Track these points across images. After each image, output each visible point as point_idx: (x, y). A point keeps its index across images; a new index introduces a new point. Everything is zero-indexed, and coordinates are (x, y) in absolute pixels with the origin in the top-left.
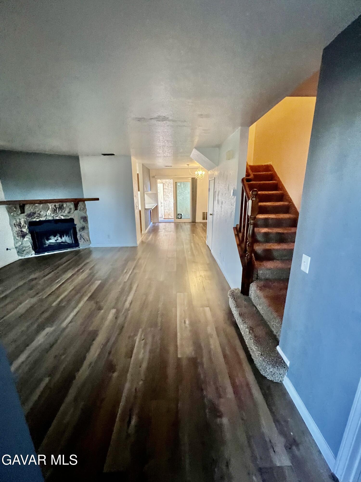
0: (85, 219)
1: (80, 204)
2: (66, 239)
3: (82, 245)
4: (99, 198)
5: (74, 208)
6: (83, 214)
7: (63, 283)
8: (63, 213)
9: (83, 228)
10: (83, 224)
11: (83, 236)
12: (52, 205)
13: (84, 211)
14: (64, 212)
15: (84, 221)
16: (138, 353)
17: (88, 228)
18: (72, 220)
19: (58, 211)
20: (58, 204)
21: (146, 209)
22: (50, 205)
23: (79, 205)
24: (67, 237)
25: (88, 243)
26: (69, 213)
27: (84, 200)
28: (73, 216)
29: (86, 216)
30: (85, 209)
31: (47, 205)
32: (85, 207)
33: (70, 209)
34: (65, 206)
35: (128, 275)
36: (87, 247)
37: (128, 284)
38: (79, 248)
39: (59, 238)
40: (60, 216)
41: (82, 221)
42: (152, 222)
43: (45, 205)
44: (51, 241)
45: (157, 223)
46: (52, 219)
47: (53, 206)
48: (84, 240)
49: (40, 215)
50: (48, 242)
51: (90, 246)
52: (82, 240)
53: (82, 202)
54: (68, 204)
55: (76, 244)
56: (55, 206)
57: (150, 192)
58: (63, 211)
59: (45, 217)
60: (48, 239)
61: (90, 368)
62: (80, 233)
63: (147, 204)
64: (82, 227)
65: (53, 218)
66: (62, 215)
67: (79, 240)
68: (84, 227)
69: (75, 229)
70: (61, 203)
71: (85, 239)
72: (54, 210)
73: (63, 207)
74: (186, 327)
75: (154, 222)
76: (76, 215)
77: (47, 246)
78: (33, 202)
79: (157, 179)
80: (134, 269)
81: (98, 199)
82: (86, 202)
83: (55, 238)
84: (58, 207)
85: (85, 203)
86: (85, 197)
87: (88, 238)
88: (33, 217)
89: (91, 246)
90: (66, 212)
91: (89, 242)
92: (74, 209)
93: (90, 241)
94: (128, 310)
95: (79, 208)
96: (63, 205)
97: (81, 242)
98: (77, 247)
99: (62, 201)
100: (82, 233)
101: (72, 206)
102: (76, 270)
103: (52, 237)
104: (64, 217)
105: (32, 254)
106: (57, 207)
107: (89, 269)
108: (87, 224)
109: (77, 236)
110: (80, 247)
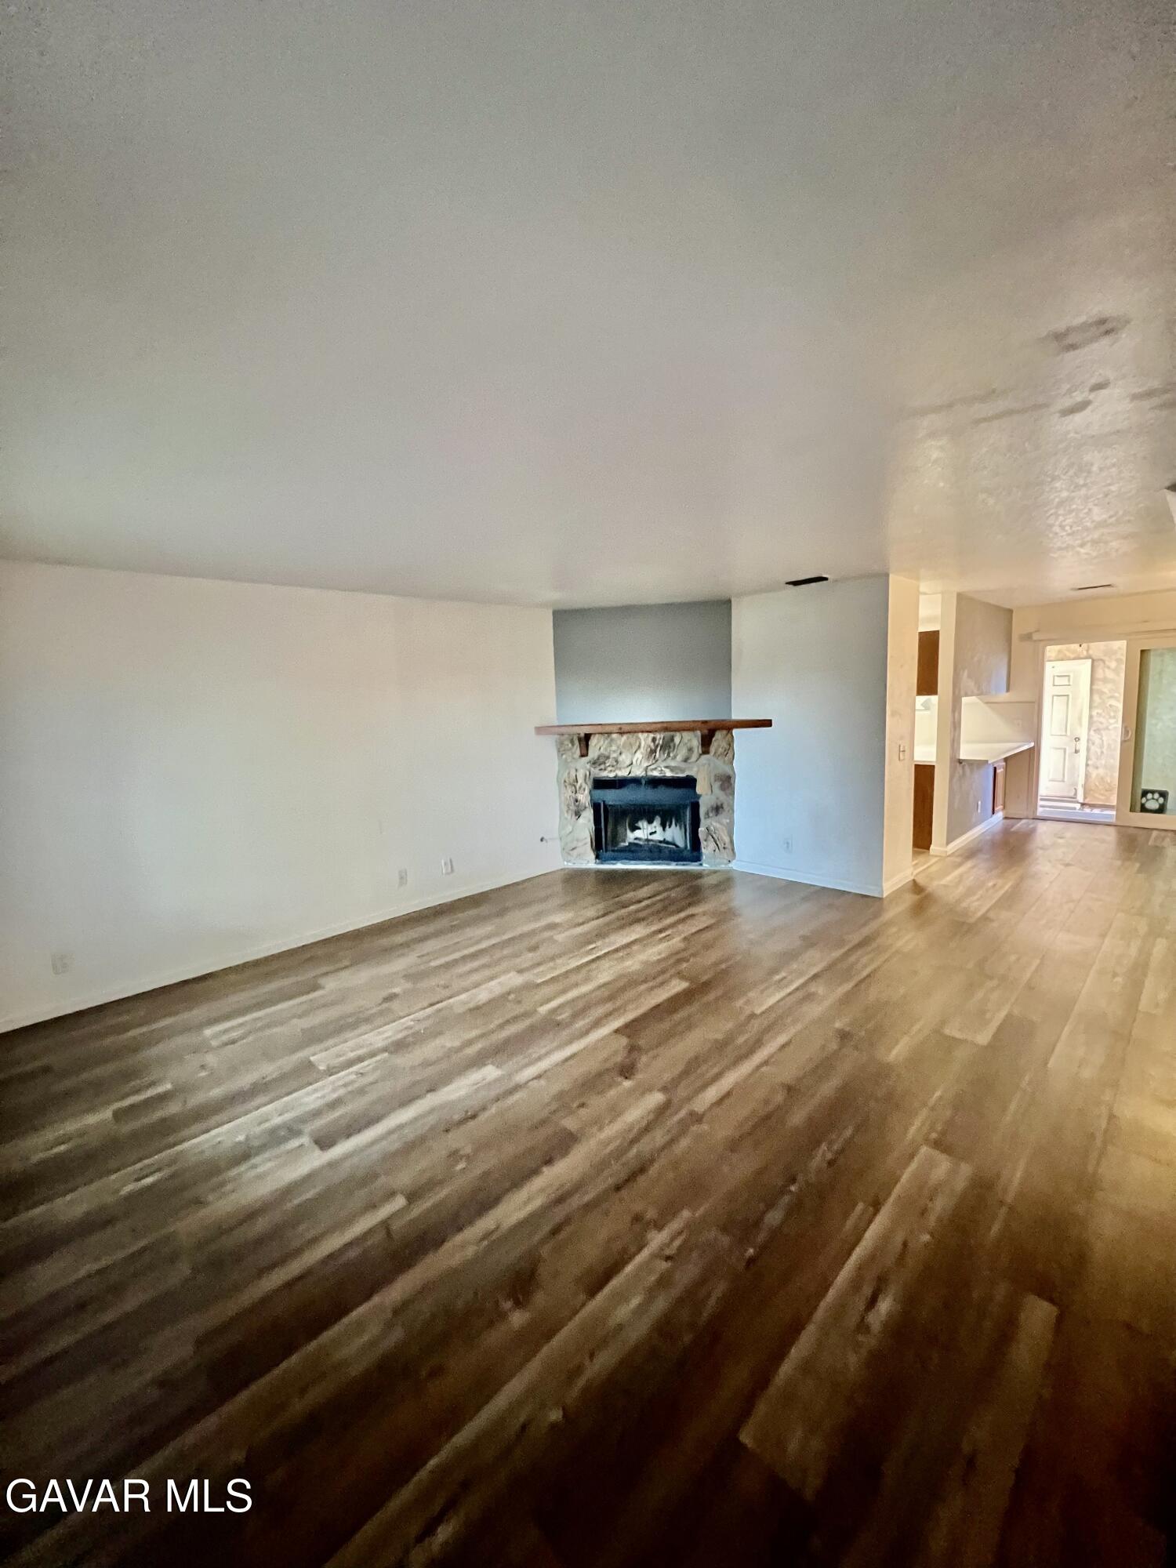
0: (726, 782)
1: (719, 737)
2: (675, 834)
3: (710, 861)
4: (771, 721)
5: (700, 747)
6: (721, 767)
7: (598, 958)
8: (672, 759)
9: (718, 809)
10: (720, 795)
11: (715, 833)
12: (648, 737)
13: (726, 758)
14: (675, 757)
15: (722, 788)
16: (621, 1297)
17: (731, 811)
18: (690, 783)
19: (660, 755)
20: (662, 736)
21: (960, 762)
22: (642, 736)
23: (714, 739)
24: (678, 827)
25: (725, 855)
26: (686, 760)
27: (729, 726)
28: (695, 769)
29: (731, 773)
30: (730, 755)
31: (638, 738)
32: (730, 745)
33: (690, 750)
34: (677, 740)
35: (782, 994)
36: (723, 867)
37: (755, 1026)
38: (701, 865)
39: (659, 829)
40: (663, 769)
41: (716, 786)
42: (1000, 815)
43: (631, 738)
44: (638, 833)
45: (1024, 821)
46: (643, 774)
47: (650, 739)
48: (717, 845)
49: (617, 761)
50: (631, 836)
51: (730, 865)
52: (712, 845)
53: (725, 732)
54: (687, 735)
55: (694, 852)
56: (654, 740)
57: (1004, 696)
58: (671, 755)
59: (628, 770)
60: (634, 828)
61: (485, 1243)
62: (708, 821)
63: (968, 742)
64: (715, 806)
65: (646, 772)
66: (666, 767)
67: (703, 844)
68: (722, 806)
69: (695, 807)
70: (668, 734)
71: (718, 843)
72: (651, 750)
73: (672, 745)
74: (863, 1327)
75: (1012, 813)
76: (701, 771)
77: (627, 844)
78: (606, 732)
79: (1042, 643)
80: (815, 977)
81: (767, 723)
82: (735, 732)
83: (650, 828)
84: (661, 742)
85: (732, 736)
86: (736, 715)
87: (727, 839)
88: (602, 767)
89: (734, 865)
90: (679, 758)
91: (729, 851)
92: (700, 752)
93: (733, 850)
94: (697, 1118)
95: (712, 749)
96: (672, 739)
97: (707, 849)
98: (696, 861)
99: (669, 728)
100: (714, 824)
101: (694, 740)
102: (654, 928)
103: (643, 824)
104: (672, 771)
105: (588, 862)
106: (657, 742)
107: (683, 936)
108: (731, 797)
109: (700, 829)
110: (704, 865)
